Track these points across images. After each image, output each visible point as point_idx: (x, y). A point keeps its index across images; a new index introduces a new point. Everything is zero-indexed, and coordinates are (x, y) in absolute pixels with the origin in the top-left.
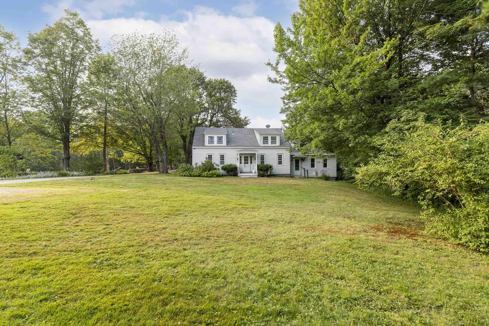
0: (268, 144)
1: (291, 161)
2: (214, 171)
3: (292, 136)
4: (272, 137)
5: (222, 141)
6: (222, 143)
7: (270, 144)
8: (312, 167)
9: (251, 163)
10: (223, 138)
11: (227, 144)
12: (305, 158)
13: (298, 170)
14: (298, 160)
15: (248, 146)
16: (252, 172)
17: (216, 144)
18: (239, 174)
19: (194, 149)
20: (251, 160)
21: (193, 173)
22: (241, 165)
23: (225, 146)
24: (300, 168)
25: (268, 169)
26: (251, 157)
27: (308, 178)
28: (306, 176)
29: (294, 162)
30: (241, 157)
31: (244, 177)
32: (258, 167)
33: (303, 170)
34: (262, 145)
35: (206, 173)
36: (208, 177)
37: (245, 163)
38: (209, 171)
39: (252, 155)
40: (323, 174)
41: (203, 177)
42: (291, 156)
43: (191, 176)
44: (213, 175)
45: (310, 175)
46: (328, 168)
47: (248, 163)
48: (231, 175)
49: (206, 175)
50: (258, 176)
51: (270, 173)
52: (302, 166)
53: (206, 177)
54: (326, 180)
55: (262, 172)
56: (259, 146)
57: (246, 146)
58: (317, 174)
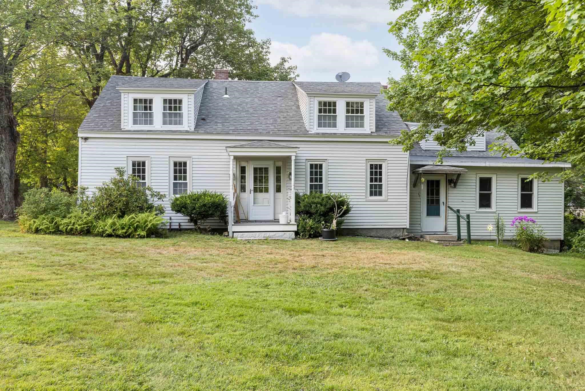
0: (335, 126)
1: (414, 184)
2: (142, 216)
3: (414, 86)
4: (348, 104)
5: (181, 115)
6: (180, 123)
7: (341, 127)
8: (481, 205)
9: (278, 190)
10: (184, 105)
11: (197, 126)
12: (459, 175)
13: (438, 214)
14: (438, 183)
15: (268, 134)
16: (276, 221)
17: (158, 123)
18: (232, 228)
19: (86, 139)
20: (278, 179)
21: (66, 221)
22: (244, 195)
23: (187, 132)
24: (442, 208)
25: (332, 210)
26: (278, 170)
27: (470, 241)
28: (464, 233)
29: (423, 188)
30: (243, 170)
31: (247, 236)
32: (297, 203)
33: (452, 217)
34: (315, 129)
35: (110, 221)
36: (118, 236)
37: (255, 190)
38: (121, 216)
39: (279, 164)
40: (523, 230)
41: (101, 235)
42: (414, 169)
43: (57, 231)
44: (136, 230)
45: (475, 233)
46: (535, 209)
47: (267, 190)
48: (203, 231)
49: (109, 231)
50: (297, 233)
51: (339, 224)
52: (450, 204)
53: (110, 236)
54: (531, 250)
55: (310, 222)
56: (306, 133)
57: (261, 134)
58: (499, 228)
